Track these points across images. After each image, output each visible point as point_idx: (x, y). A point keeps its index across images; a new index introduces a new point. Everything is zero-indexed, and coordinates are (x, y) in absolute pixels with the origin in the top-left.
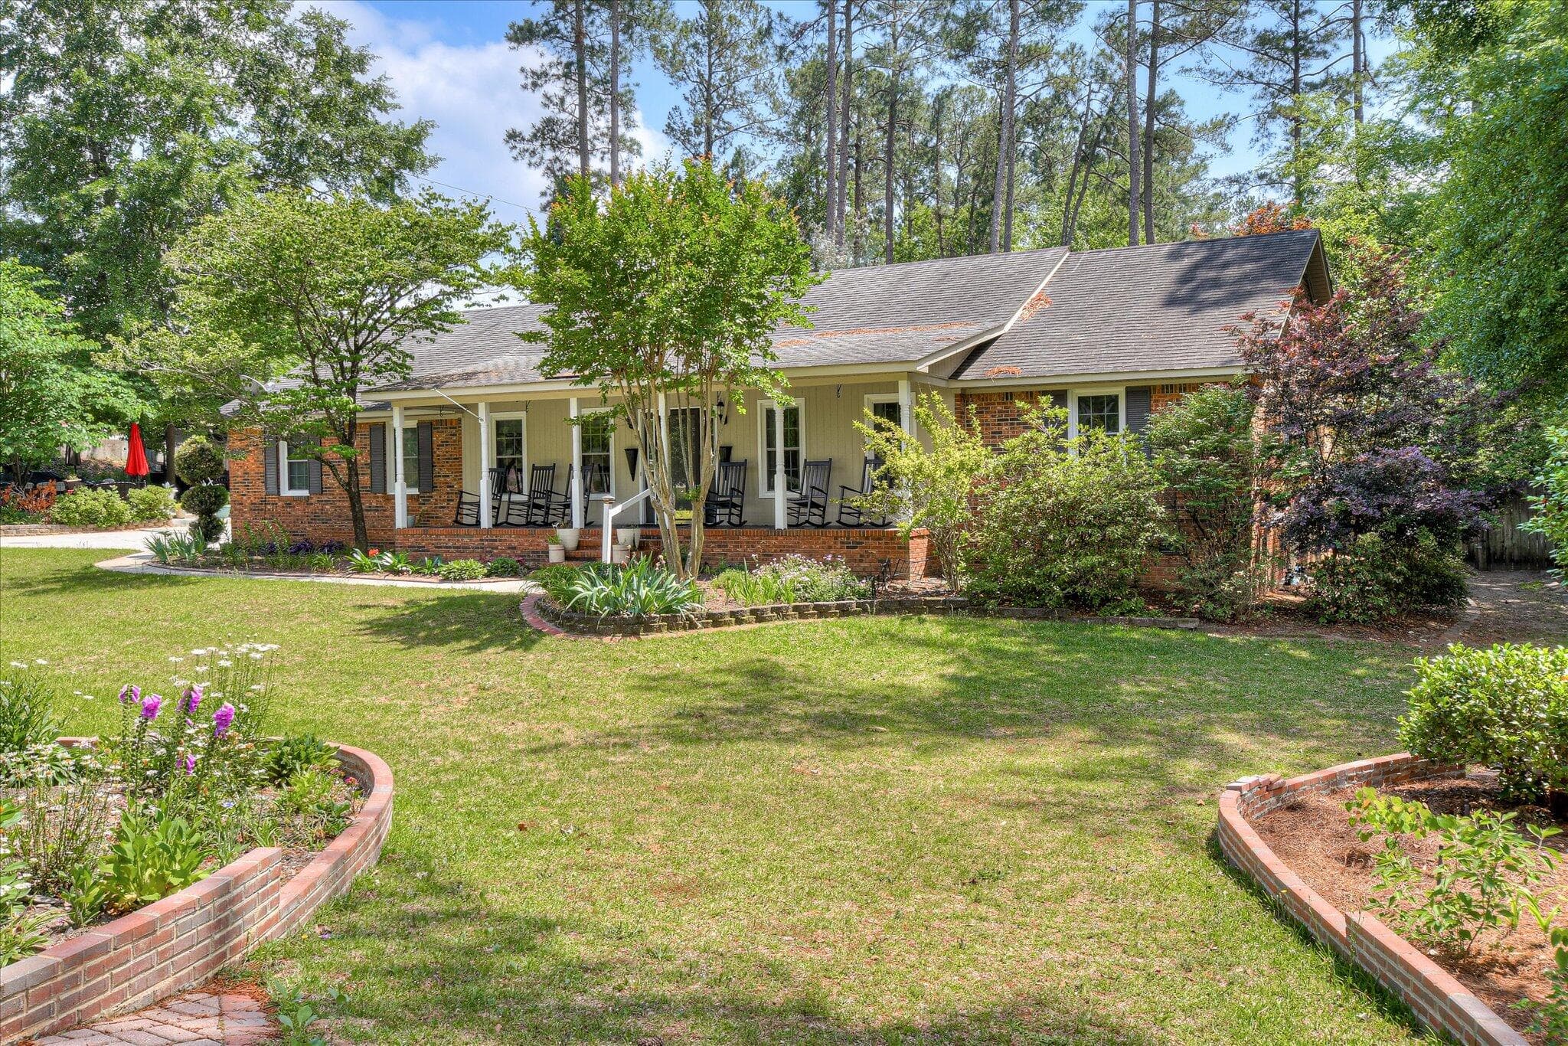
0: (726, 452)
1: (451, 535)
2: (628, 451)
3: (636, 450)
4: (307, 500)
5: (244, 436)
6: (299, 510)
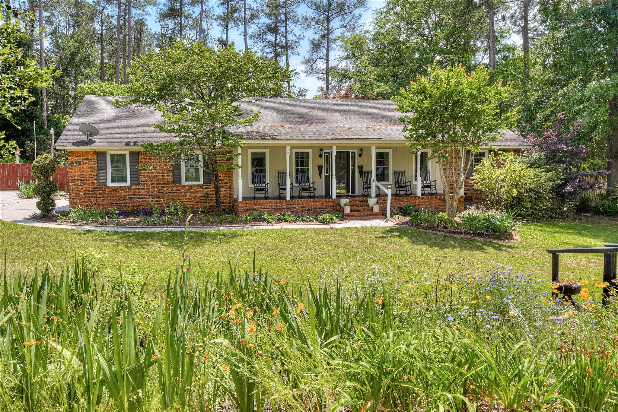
0: (360, 168)
1: (272, 203)
2: (319, 167)
3: (322, 166)
4: (128, 188)
5: (80, 155)
6: (122, 193)
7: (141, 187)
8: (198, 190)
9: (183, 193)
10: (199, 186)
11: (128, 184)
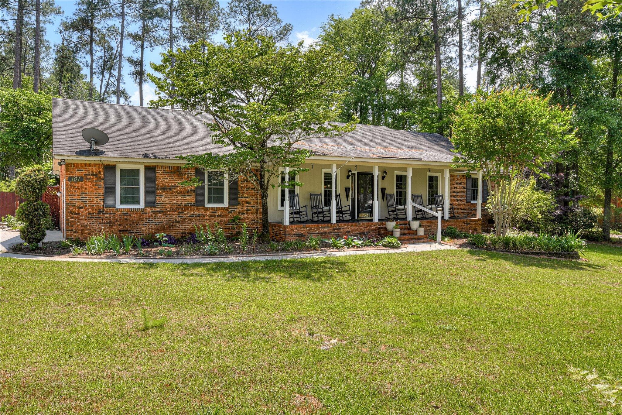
0: (384, 190)
2: (346, 188)
3: (350, 188)
4: (142, 211)
5: (82, 168)
6: (135, 217)
7: (158, 209)
8: (223, 213)
9: (207, 218)
10: (224, 209)
11: (142, 205)
